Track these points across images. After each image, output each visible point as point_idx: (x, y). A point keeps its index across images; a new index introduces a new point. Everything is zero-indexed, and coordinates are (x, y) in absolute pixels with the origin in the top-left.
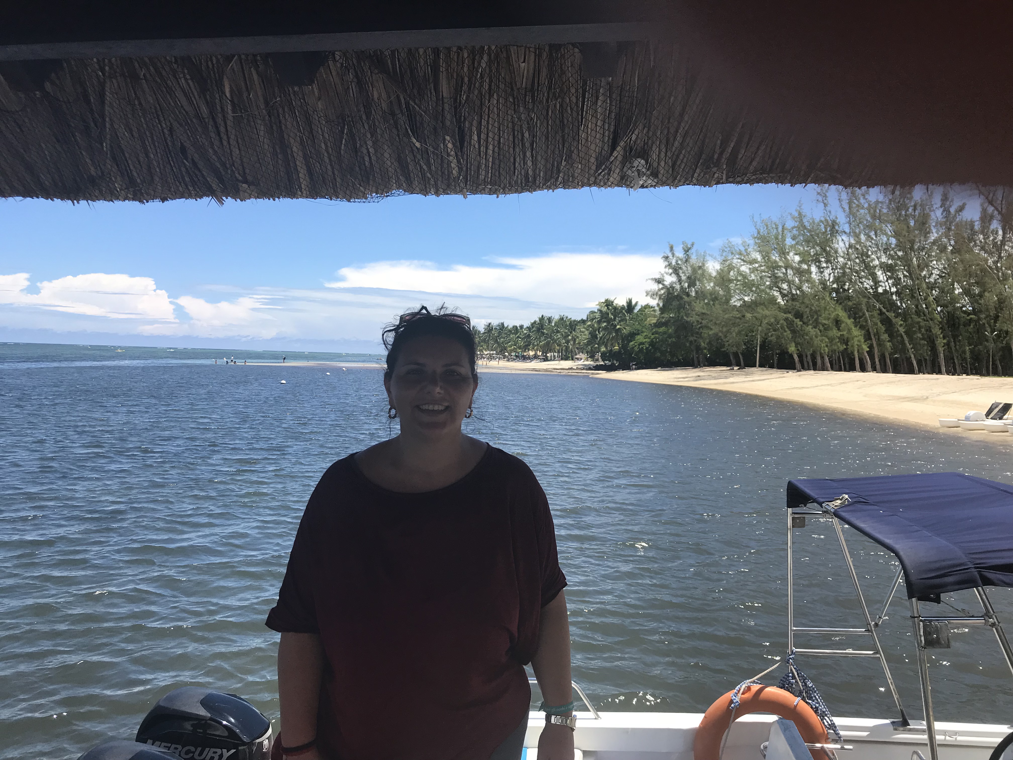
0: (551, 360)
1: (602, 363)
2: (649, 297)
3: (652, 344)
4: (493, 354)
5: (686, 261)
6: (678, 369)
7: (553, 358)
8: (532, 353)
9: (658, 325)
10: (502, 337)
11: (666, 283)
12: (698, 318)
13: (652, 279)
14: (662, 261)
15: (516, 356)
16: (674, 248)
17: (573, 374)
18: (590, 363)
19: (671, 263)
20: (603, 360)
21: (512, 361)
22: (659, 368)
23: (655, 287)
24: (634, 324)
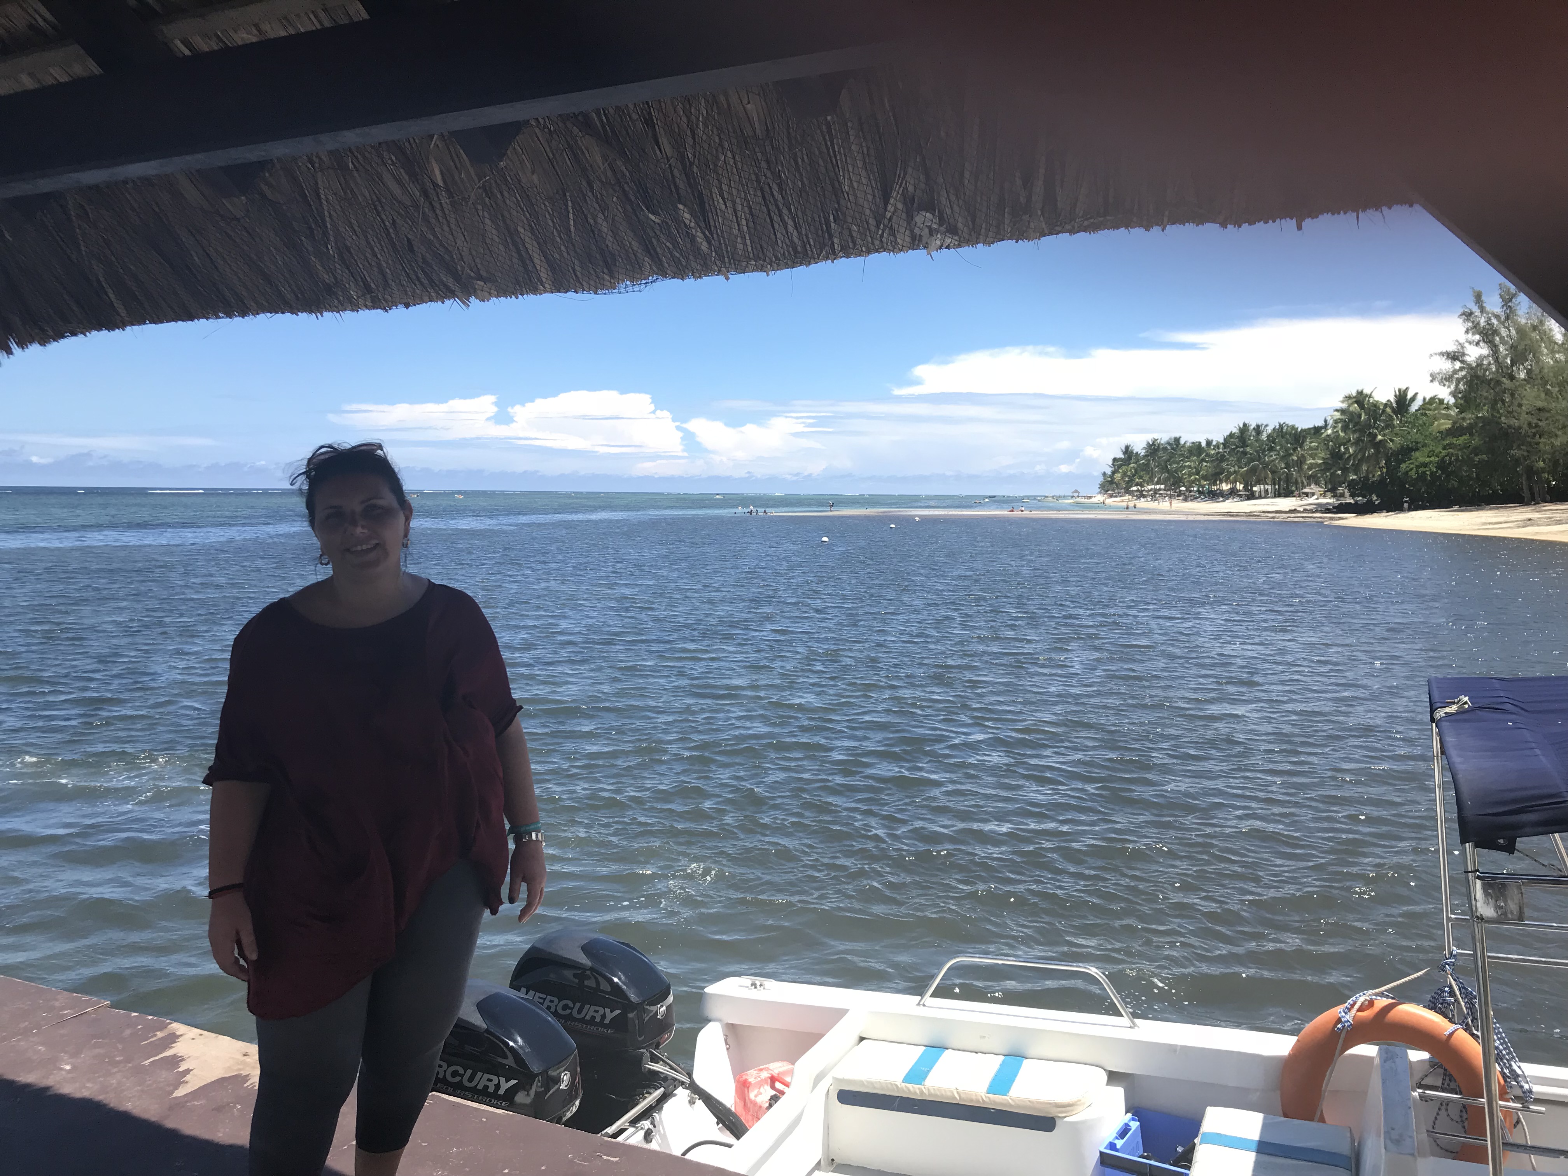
0: (1260, 497)
1: (1352, 501)
2: (1436, 383)
3: (1442, 465)
4: (1160, 490)
5: (1508, 318)
6: (1491, 509)
7: (1263, 494)
8: (1225, 487)
9: (1455, 431)
10: (1175, 462)
11: (1468, 359)
12: (1529, 418)
13: (1442, 354)
14: (1461, 321)
15: (1198, 491)
16: (1483, 298)
17: (1296, 519)
18: (1329, 500)
19: (1478, 323)
20: (1352, 495)
21: (1192, 500)
22: (1456, 508)
23: (1447, 366)
24: (1409, 433)
